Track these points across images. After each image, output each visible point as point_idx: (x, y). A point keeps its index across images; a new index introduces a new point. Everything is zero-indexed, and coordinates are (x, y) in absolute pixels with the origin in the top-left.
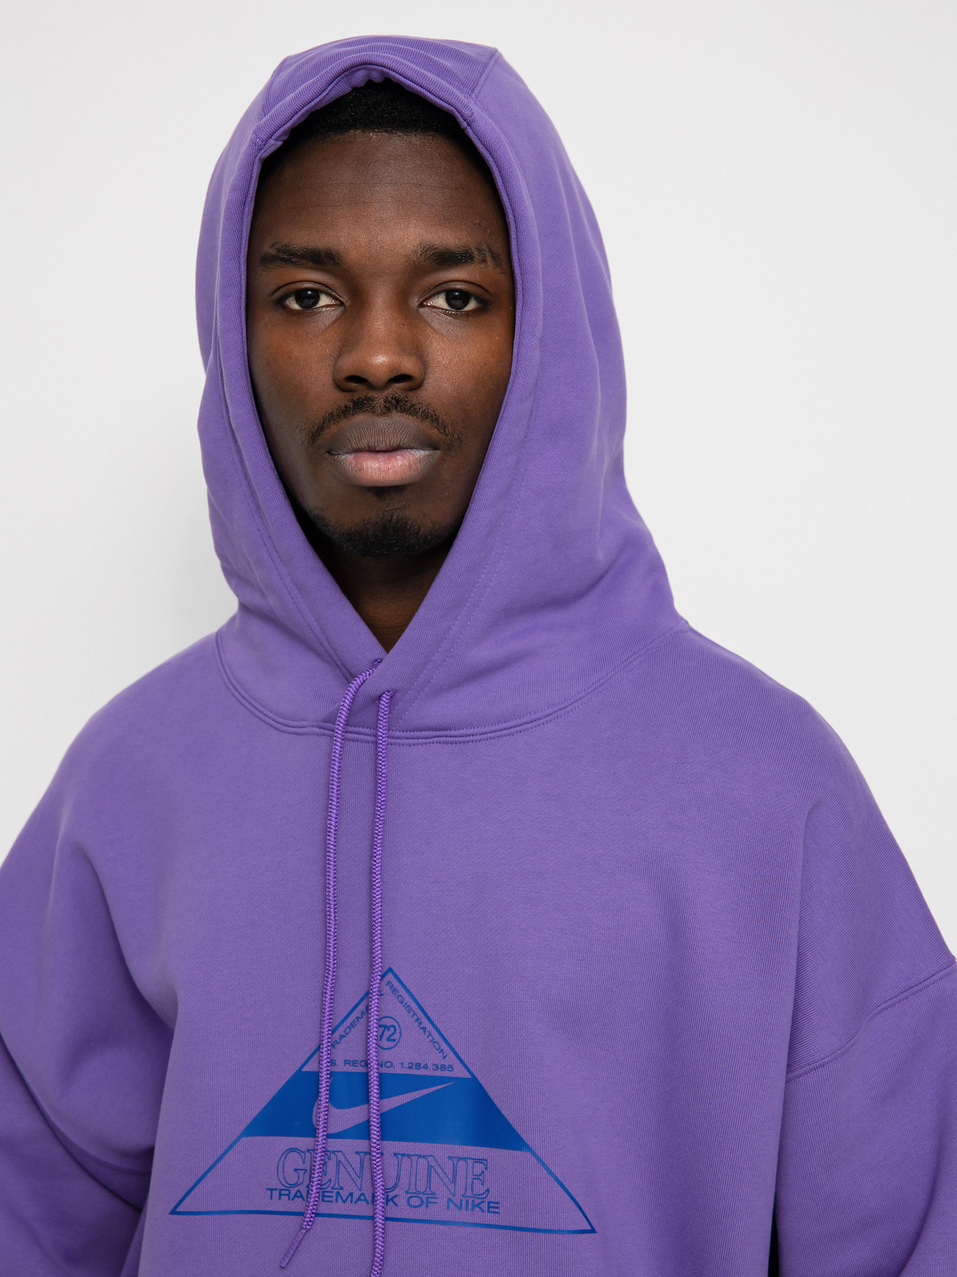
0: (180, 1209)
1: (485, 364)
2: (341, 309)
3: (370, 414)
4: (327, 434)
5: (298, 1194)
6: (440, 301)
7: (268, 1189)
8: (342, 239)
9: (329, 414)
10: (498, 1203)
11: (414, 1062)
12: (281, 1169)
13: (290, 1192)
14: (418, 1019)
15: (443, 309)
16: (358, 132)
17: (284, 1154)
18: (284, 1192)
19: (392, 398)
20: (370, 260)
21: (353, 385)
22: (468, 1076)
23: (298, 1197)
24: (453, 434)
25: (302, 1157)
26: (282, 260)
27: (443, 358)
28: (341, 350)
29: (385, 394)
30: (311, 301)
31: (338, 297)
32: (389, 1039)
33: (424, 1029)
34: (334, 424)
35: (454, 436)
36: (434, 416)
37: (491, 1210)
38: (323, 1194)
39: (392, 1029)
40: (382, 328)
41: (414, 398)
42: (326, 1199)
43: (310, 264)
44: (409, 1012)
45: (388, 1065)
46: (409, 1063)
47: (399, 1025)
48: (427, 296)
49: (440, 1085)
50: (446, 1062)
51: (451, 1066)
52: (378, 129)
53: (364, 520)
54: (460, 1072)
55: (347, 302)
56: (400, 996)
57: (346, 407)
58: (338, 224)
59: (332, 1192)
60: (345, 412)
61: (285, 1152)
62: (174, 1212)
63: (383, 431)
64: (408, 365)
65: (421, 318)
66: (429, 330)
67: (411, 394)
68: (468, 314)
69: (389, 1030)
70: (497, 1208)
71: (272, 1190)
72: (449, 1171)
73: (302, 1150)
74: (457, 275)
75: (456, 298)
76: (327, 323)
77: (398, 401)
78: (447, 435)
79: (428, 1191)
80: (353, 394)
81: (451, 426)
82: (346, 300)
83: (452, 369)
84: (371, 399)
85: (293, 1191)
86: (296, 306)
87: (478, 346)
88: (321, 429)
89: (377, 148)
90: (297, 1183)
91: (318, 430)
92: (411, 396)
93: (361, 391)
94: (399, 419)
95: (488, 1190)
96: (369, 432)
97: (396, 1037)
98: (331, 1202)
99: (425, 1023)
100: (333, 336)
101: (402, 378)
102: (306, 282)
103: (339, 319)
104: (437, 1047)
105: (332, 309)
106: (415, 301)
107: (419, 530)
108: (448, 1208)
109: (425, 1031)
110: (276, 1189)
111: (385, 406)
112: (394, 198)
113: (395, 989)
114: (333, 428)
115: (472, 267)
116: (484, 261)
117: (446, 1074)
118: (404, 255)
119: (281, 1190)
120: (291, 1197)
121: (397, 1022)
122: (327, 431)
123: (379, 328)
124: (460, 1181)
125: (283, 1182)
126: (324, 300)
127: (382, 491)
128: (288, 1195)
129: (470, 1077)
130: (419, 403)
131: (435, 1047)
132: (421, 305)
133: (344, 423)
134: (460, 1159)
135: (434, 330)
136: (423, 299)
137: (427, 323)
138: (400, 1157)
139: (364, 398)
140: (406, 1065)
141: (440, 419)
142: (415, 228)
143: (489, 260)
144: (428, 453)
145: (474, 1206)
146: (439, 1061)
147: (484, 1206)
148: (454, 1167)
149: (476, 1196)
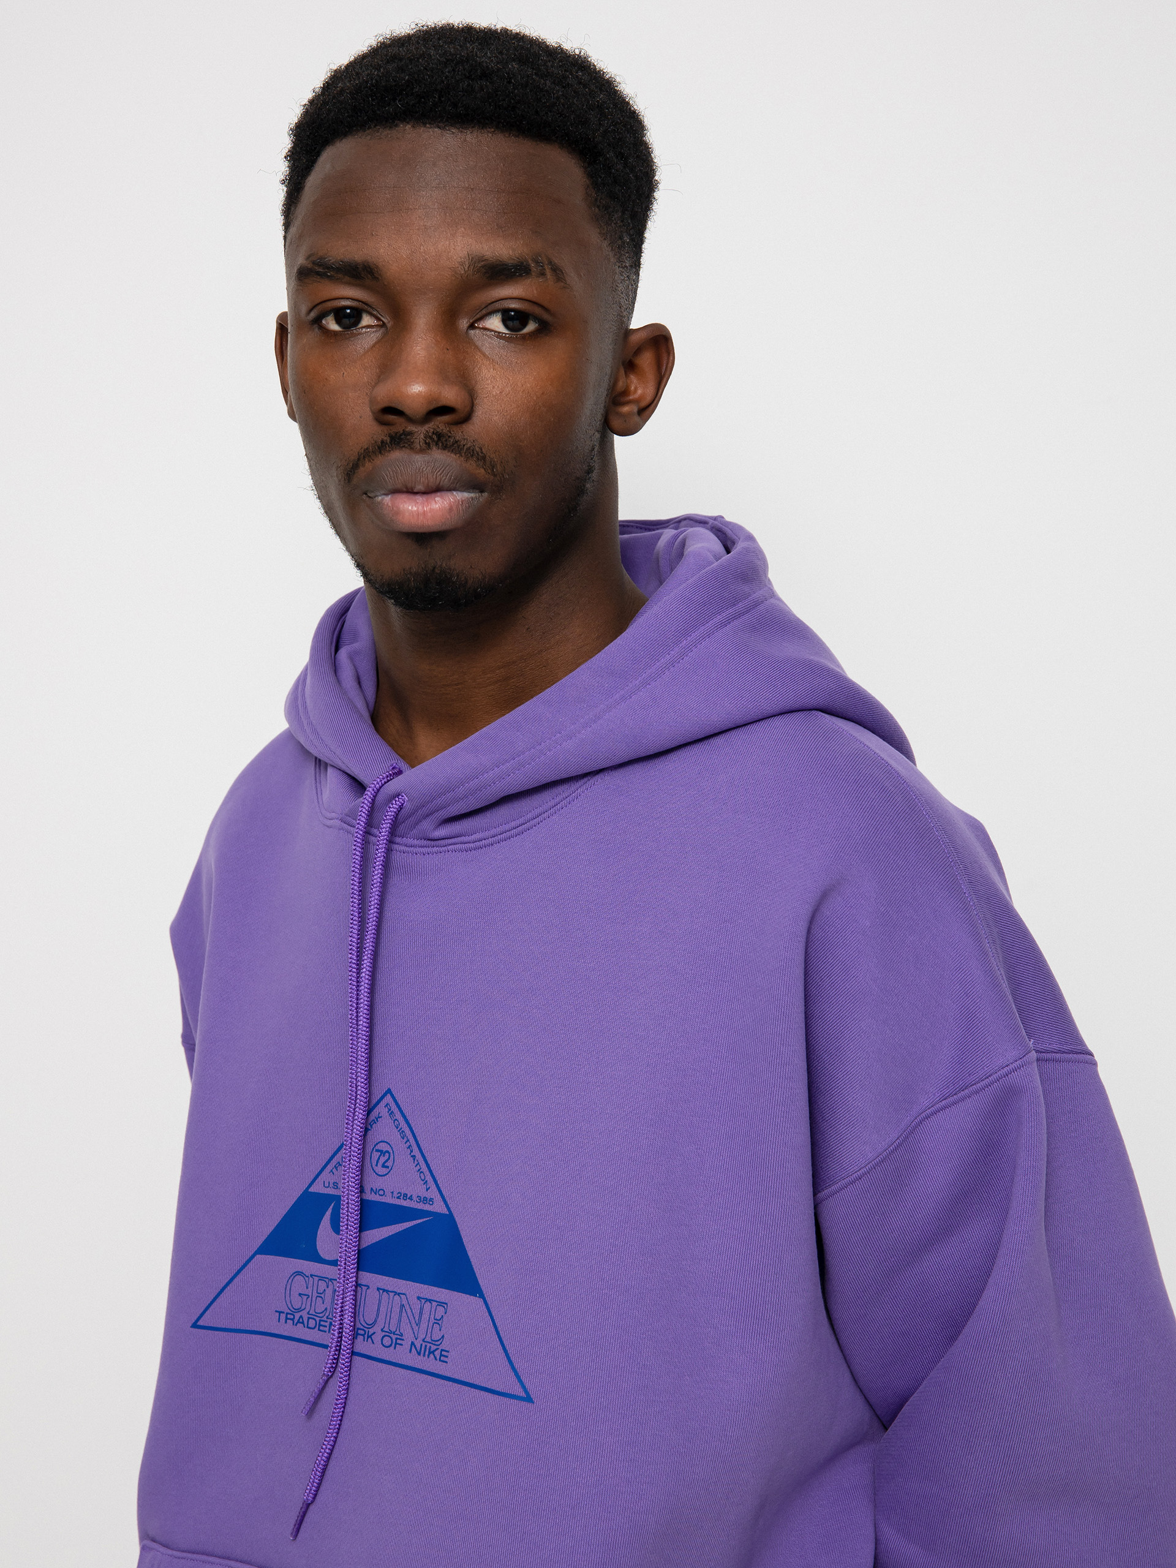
0: (200, 1323)
1: (543, 394)
2: (381, 331)
3: (408, 451)
4: (362, 472)
5: (301, 1320)
6: (495, 323)
7: (276, 1311)
8: (382, 251)
9: (364, 451)
10: (448, 1352)
11: (403, 1192)
12: (288, 1292)
13: (294, 1316)
14: (410, 1147)
15: (495, 332)
16: (408, 127)
17: (291, 1276)
18: (291, 1315)
19: (433, 433)
20: (412, 274)
21: (391, 418)
22: (445, 1211)
23: (301, 1323)
24: (502, 474)
25: (306, 1282)
26: (318, 273)
27: (494, 387)
28: (379, 377)
29: (426, 429)
30: (352, 320)
31: (380, 316)
32: (384, 1166)
33: (414, 1157)
34: (369, 461)
35: (503, 477)
36: (480, 454)
37: (442, 1358)
38: (320, 1323)
39: (387, 1154)
40: (423, 353)
41: (458, 433)
42: (321, 1328)
43: (347, 278)
44: (403, 1138)
45: (381, 1192)
46: (398, 1193)
47: (393, 1152)
48: (478, 316)
49: (420, 1219)
50: (428, 1195)
51: (431, 1200)
52: (430, 123)
53: (404, 570)
54: (439, 1207)
55: (389, 322)
56: (396, 1120)
57: (382, 442)
58: (378, 234)
59: (327, 1322)
60: (381, 448)
61: (293, 1274)
62: (195, 1325)
63: (421, 471)
64: (450, 395)
65: (470, 342)
66: (478, 356)
67: (455, 428)
68: (524, 338)
69: (384, 1156)
70: (447, 1357)
71: (280, 1312)
72: (417, 1312)
73: (307, 1275)
74: (511, 292)
75: (512, 319)
76: (367, 346)
77: (439, 436)
78: (495, 475)
79: (397, 1332)
80: (391, 428)
81: (501, 465)
82: (388, 320)
83: (503, 400)
84: (411, 433)
85: (297, 1316)
86: (334, 326)
87: (535, 374)
88: (355, 466)
89: (427, 147)
90: (301, 1308)
91: (352, 468)
92: (455, 431)
93: (400, 425)
94: (439, 456)
95: (443, 1337)
96: (406, 470)
97: (389, 1164)
98: (325, 1332)
99: (416, 1152)
100: (372, 361)
101: (444, 410)
102: (343, 300)
103: (378, 342)
104: (423, 1178)
105: (373, 330)
106: (464, 323)
107: (466, 582)
108: (410, 1351)
109: (414, 1160)
110: (283, 1313)
111: (425, 441)
112: (441, 204)
113: (392, 1112)
114: (369, 465)
115: (528, 281)
116: (542, 274)
117: (427, 1207)
118: (450, 268)
119: (287, 1314)
120: (296, 1321)
121: (392, 1148)
122: (362, 469)
123: (419, 354)
124: (424, 1325)
125: (290, 1306)
126: (366, 320)
127: (422, 538)
128: (293, 1320)
129: (447, 1213)
130: (464, 439)
131: (421, 1177)
132: (472, 326)
133: (380, 460)
134: (427, 1300)
135: (484, 355)
136: (474, 319)
137: (477, 347)
138: (381, 1291)
139: (401, 432)
140: (395, 1195)
141: (487, 457)
142: (463, 237)
143: (548, 272)
144: (472, 495)
145: (430, 1353)
146: (423, 1193)
147: (437, 1353)
148: (421, 1309)
149: (433, 1342)
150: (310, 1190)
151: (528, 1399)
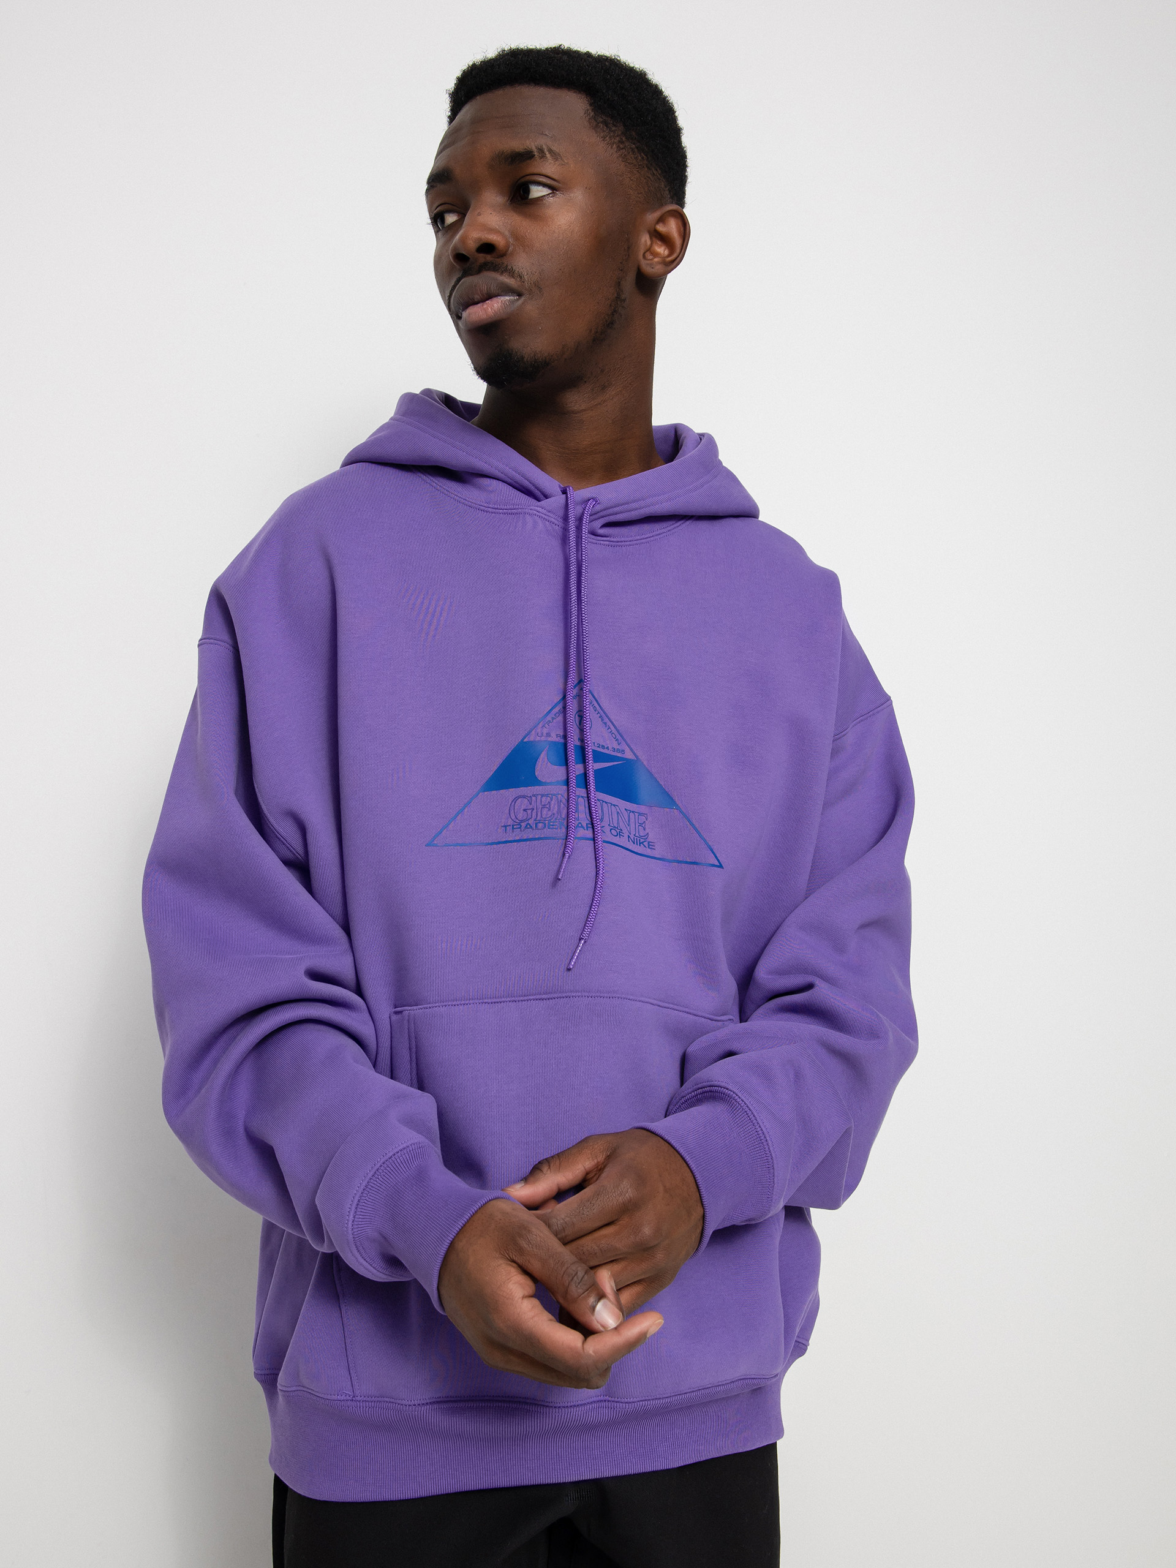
5: (529, 826)
7: (502, 827)
10: (654, 843)
11: (601, 743)
12: (513, 811)
13: (520, 826)
14: (602, 717)
17: (513, 800)
18: (516, 826)
22: (635, 759)
25: (528, 800)
33: (605, 723)
37: (650, 846)
44: (596, 711)
46: (598, 744)
49: (617, 761)
50: (621, 748)
51: (623, 751)
54: (630, 756)
61: (515, 799)
70: (654, 846)
71: (505, 827)
73: (529, 796)
79: (618, 828)
85: (524, 825)
95: (648, 833)
99: (606, 719)
104: (615, 736)
108: (628, 840)
109: (606, 725)
110: (509, 826)
117: (621, 755)
119: (513, 825)
120: (522, 829)
124: (633, 826)
125: (514, 819)
128: (519, 828)
131: (613, 736)
134: (631, 812)
138: (601, 801)
140: (596, 744)
143: (548, 155)
144: (512, 298)
145: (640, 844)
146: (616, 746)
147: (646, 844)
148: (629, 816)
149: (640, 837)
150: (525, 740)
151: (721, 866)
